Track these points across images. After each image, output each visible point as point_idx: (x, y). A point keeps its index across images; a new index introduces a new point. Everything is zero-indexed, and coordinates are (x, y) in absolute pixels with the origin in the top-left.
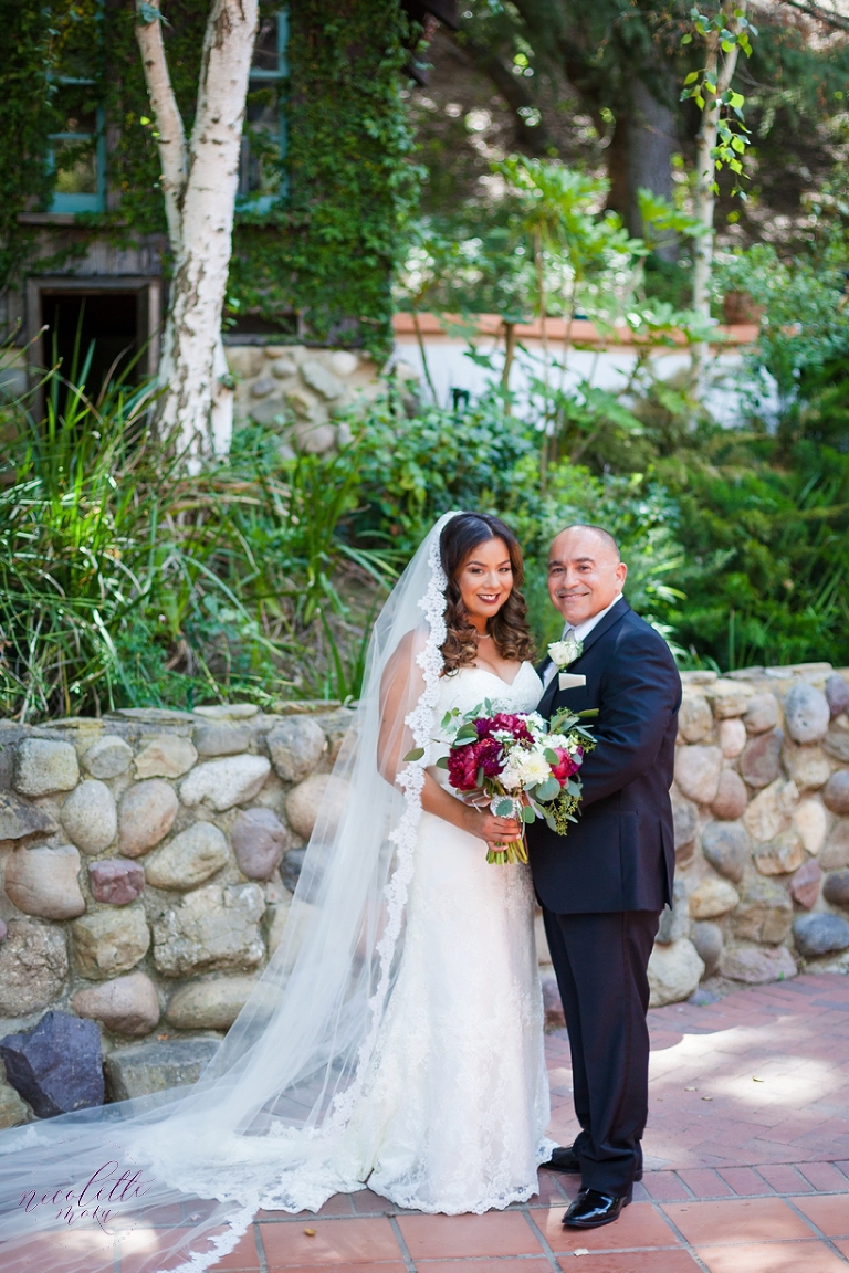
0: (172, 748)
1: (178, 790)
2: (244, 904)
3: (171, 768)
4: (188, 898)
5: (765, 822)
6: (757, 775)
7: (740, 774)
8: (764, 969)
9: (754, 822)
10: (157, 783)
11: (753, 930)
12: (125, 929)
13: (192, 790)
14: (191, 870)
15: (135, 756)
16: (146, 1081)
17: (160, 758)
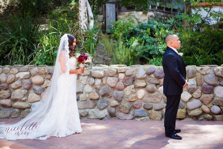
0: (15, 70)
1: (15, 76)
2: (22, 92)
3: (14, 72)
4: (16, 90)
5: (127, 92)
6: (127, 83)
7: (123, 83)
8: (123, 117)
9: (125, 91)
10: (12, 74)
11: (122, 110)
12: (4, 93)
13: (17, 76)
14: (14, 86)
15: (10, 70)
16: (2, 113)
17: (13, 71)
